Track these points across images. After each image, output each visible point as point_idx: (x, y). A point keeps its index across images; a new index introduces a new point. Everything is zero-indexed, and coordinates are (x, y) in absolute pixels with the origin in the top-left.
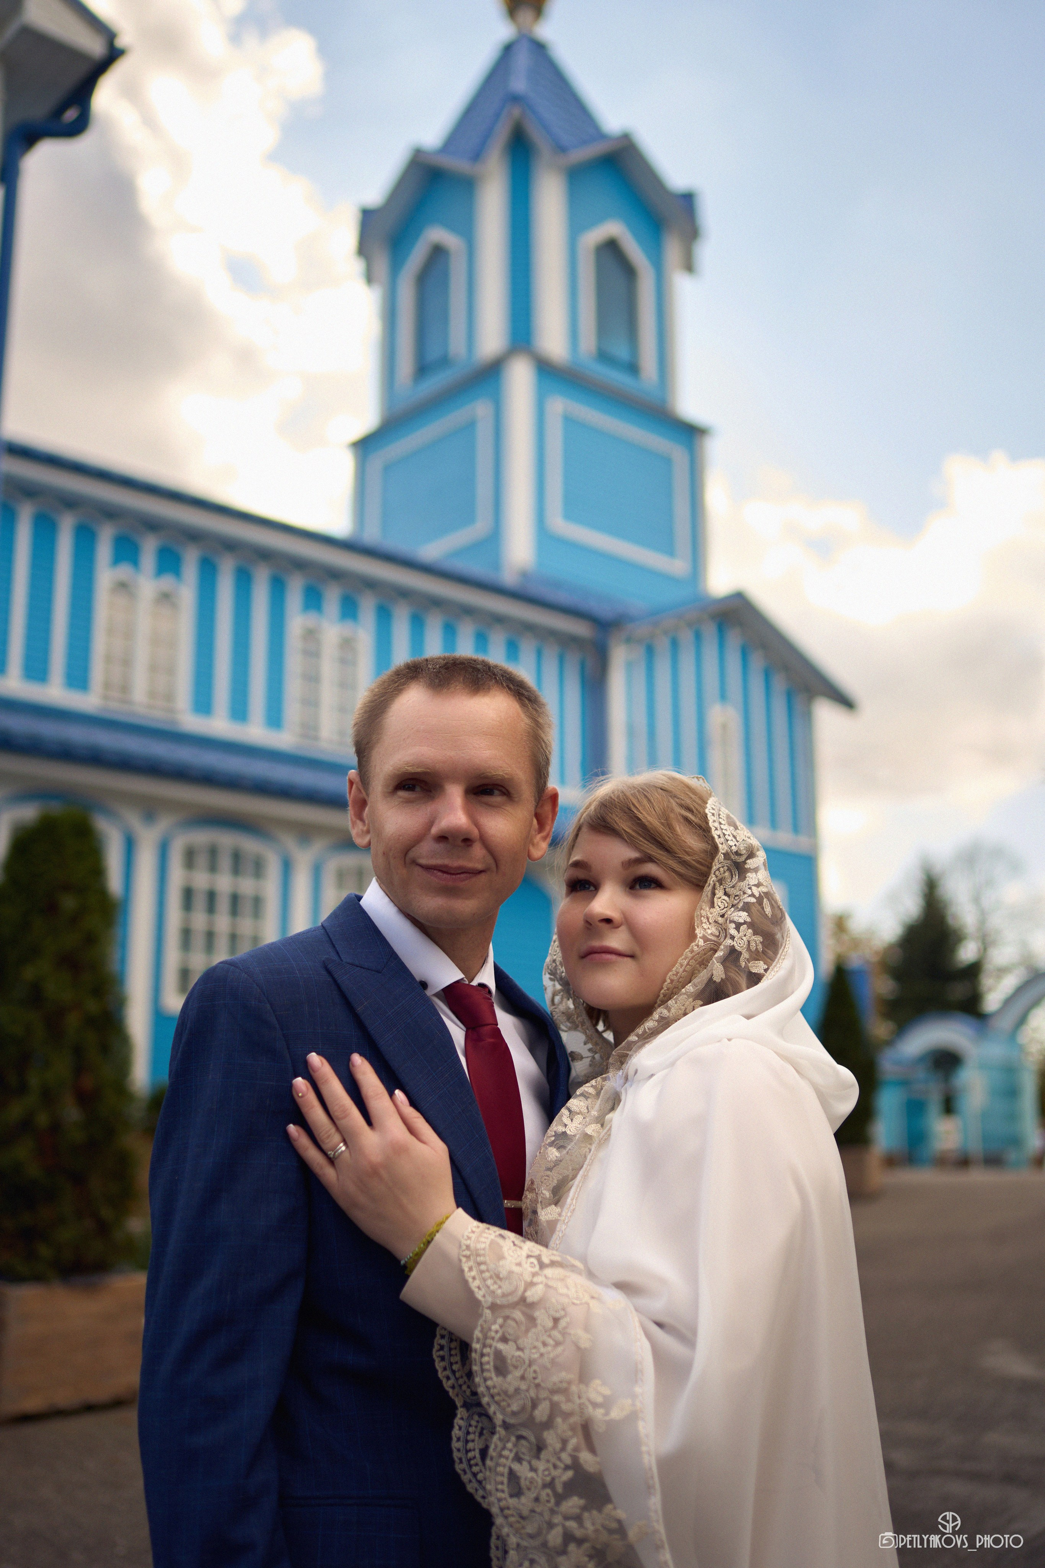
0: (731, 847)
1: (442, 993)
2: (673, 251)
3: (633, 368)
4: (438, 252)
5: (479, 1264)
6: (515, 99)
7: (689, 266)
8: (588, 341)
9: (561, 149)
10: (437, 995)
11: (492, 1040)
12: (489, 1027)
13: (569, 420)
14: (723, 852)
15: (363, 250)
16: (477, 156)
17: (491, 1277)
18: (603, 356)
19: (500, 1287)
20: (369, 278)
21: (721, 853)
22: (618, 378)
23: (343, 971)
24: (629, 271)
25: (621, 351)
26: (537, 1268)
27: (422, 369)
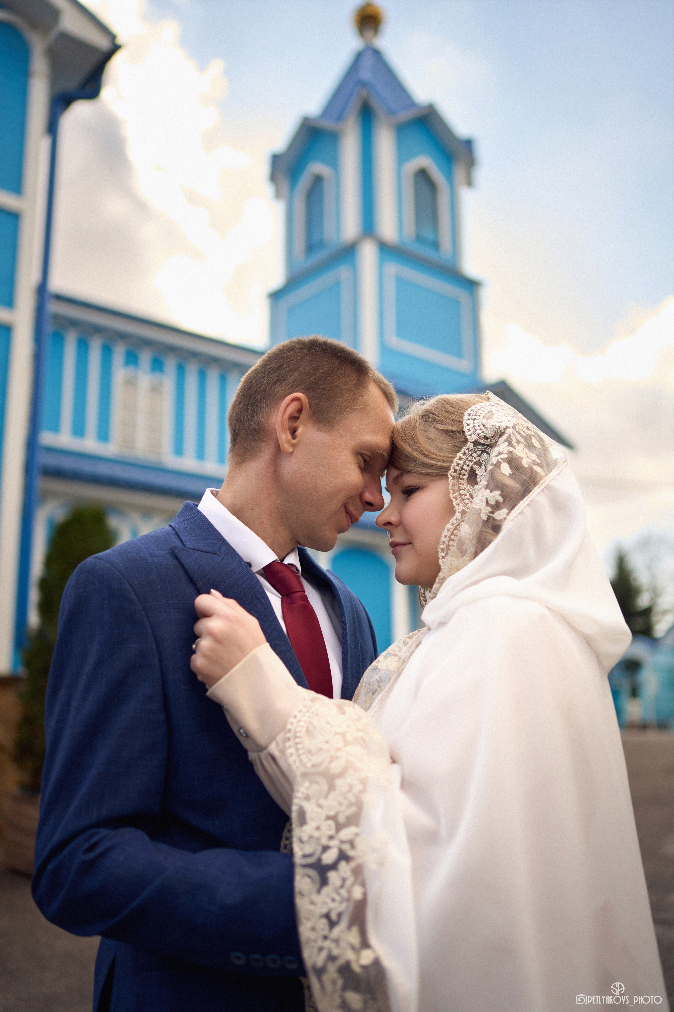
0: (479, 434)
1: (263, 571)
2: (459, 173)
3: (436, 245)
4: (318, 180)
5: (297, 744)
6: (364, 84)
7: (469, 182)
8: (410, 229)
9: (392, 112)
10: (258, 572)
11: (302, 603)
12: (299, 593)
13: (400, 280)
14: (472, 441)
15: (273, 178)
16: (340, 118)
17: (304, 753)
18: (419, 238)
19: (310, 760)
20: (278, 195)
21: (471, 442)
22: (426, 252)
23: (186, 555)
24: (432, 186)
25: (428, 234)
26: (342, 744)
27: (310, 248)
